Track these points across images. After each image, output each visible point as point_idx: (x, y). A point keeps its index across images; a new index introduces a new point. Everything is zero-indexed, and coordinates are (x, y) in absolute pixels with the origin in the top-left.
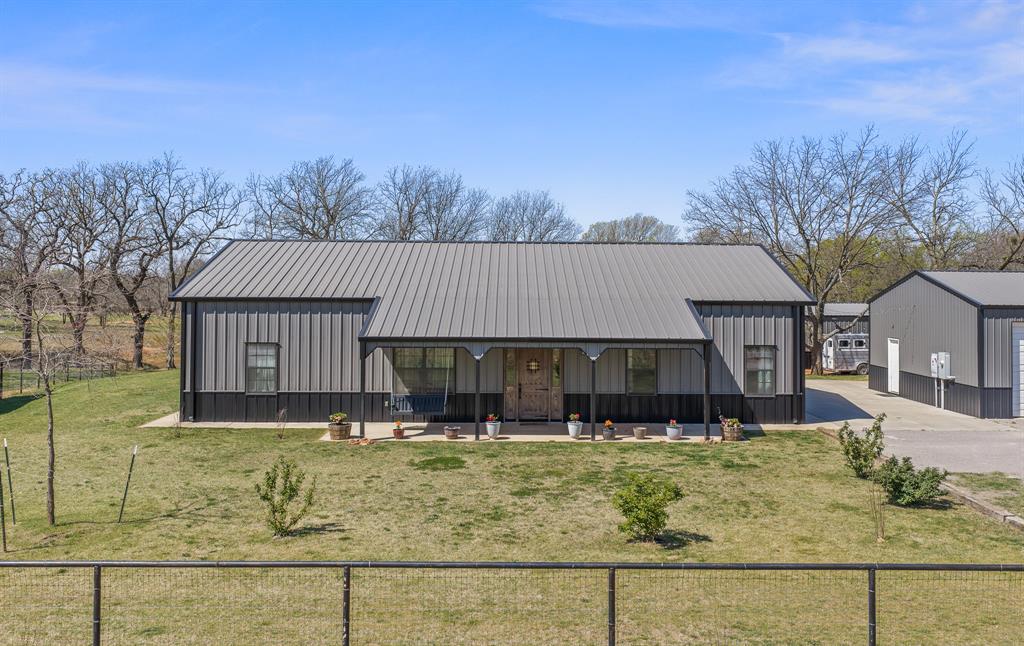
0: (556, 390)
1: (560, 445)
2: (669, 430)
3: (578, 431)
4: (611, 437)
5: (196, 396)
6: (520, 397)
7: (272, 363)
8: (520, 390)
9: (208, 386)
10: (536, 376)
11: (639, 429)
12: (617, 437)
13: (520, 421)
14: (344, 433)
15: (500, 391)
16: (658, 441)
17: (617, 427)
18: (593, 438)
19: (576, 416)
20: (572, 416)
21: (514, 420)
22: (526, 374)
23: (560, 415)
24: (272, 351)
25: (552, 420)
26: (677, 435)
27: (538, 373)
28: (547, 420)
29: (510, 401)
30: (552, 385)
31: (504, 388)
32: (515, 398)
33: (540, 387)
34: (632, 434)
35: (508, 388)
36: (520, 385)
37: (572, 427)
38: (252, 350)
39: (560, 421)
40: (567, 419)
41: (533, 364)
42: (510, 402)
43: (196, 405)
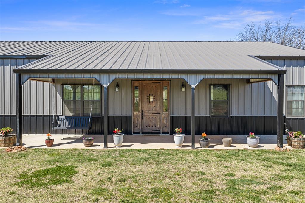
0: (165, 114)
1: (168, 153)
2: (249, 140)
3: (181, 141)
4: (207, 145)
6: (142, 119)
8: (142, 114)
10: (152, 106)
11: (227, 139)
12: (210, 144)
13: (142, 133)
15: (130, 114)
16: (242, 148)
17: (210, 137)
18: (193, 146)
19: (180, 130)
20: (177, 130)
21: (139, 133)
22: (147, 104)
23: (168, 130)
25: (163, 133)
26: (257, 144)
27: (154, 103)
28: (160, 133)
29: (137, 120)
30: (163, 111)
31: (133, 113)
32: (139, 119)
33: (155, 112)
34: (221, 143)
35: (135, 113)
36: (142, 111)
37: (177, 138)
39: (168, 133)
40: (172, 132)
41: (151, 97)
42: (137, 122)
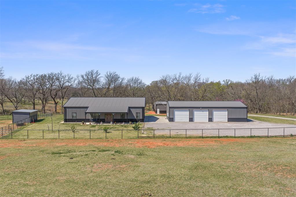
1: (109, 125)
2: (123, 123)
3: (112, 123)
5: (66, 119)
6: (107, 120)
7: (75, 115)
8: (107, 118)
9: (67, 118)
13: (107, 122)
14: (84, 124)
15: (105, 119)
16: (121, 125)
17: (117, 123)
23: (110, 121)
24: (75, 114)
30: (111, 118)
34: (119, 124)
38: (73, 113)
43: (66, 120)
